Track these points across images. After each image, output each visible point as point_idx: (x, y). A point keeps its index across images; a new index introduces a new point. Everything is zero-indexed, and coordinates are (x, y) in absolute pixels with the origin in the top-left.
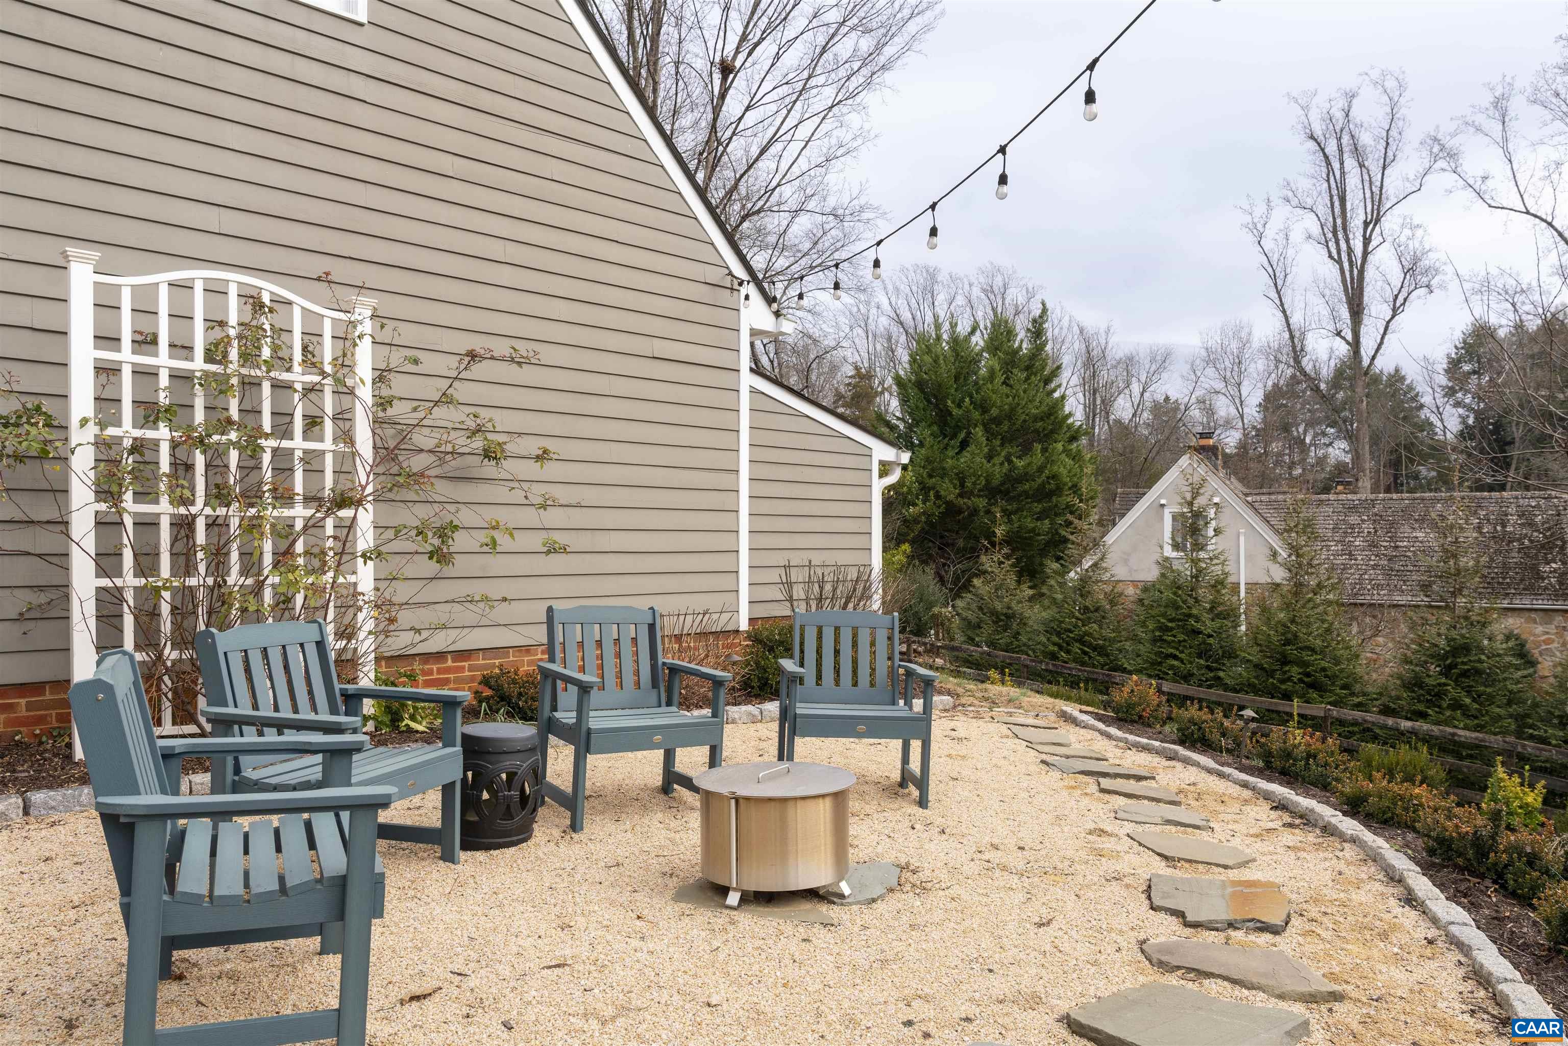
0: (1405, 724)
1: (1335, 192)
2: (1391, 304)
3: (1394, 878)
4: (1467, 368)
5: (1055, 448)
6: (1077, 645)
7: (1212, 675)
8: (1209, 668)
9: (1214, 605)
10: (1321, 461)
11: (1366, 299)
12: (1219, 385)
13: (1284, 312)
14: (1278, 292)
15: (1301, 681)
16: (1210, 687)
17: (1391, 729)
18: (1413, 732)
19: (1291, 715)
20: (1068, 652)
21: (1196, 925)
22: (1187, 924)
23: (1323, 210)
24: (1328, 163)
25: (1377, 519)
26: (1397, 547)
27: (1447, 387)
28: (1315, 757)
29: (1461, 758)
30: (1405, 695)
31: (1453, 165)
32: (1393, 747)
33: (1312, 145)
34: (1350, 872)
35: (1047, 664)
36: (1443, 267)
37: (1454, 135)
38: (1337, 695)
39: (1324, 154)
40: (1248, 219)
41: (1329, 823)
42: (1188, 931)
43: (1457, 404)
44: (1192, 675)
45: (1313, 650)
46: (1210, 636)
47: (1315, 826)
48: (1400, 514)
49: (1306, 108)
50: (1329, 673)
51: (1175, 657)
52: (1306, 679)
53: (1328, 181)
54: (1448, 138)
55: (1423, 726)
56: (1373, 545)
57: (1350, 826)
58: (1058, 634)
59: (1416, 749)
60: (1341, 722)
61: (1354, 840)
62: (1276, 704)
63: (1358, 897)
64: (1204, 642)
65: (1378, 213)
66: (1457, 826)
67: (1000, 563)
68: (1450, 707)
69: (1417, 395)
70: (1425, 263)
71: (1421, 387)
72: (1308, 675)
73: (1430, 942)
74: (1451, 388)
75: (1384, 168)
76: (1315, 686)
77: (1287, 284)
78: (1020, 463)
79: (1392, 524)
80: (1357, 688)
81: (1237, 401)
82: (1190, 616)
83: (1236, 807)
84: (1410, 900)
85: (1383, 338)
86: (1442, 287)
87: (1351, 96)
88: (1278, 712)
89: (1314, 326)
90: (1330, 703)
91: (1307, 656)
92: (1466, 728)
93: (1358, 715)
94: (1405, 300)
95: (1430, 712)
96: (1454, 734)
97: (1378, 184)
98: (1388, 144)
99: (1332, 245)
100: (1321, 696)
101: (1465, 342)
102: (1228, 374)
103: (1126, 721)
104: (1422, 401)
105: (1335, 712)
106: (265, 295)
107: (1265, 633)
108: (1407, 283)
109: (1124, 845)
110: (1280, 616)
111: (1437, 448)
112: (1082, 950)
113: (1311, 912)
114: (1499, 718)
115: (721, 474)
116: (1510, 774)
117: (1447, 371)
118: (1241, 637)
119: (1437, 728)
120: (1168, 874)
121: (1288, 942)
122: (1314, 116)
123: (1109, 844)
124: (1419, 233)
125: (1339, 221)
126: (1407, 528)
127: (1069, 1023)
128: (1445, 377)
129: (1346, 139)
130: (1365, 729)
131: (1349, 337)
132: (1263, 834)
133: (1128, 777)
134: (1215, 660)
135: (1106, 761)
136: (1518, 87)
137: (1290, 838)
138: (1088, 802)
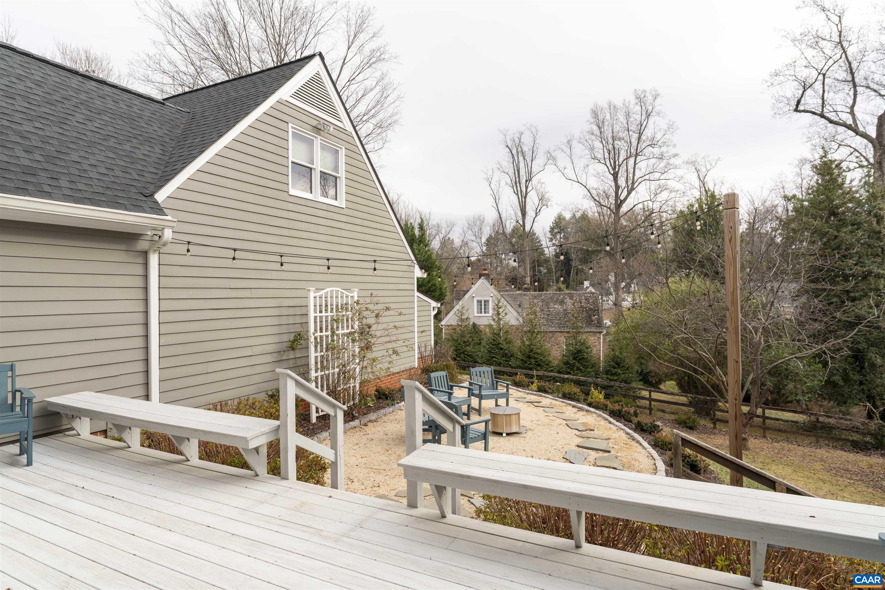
0: (566, 376)
1: (516, 168)
2: (535, 211)
3: (606, 419)
4: (556, 231)
5: (433, 275)
8: (506, 361)
9: (506, 339)
11: (527, 209)
12: (473, 238)
13: (499, 212)
14: (497, 205)
15: (535, 364)
16: (507, 367)
17: (561, 378)
18: (567, 379)
19: (533, 375)
20: (459, 357)
21: (581, 431)
22: (579, 431)
23: (511, 172)
24: (513, 157)
25: (543, 301)
26: (549, 311)
29: (583, 386)
30: (564, 367)
31: (555, 163)
33: (507, 150)
34: (597, 419)
36: (551, 199)
37: (554, 151)
38: (545, 368)
39: (512, 154)
40: (486, 176)
41: (587, 409)
43: (553, 244)
44: (501, 363)
45: (538, 354)
46: (506, 350)
47: (584, 410)
48: (550, 299)
49: (505, 135)
50: (543, 361)
51: (496, 358)
53: (513, 164)
55: (570, 377)
56: (542, 310)
57: (592, 410)
59: (571, 384)
60: (547, 377)
61: (594, 413)
62: (528, 372)
63: (601, 423)
64: (504, 352)
65: (530, 177)
68: (577, 370)
69: (540, 241)
70: (546, 196)
71: (542, 238)
72: (536, 362)
73: (618, 430)
74: (551, 239)
75: (532, 161)
76: (539, 365)
77: (500, 202)
79: (548, 302)
80: (551, 365)
81: (480, 244)
82: (499, 344)
83: (565, 408)
84: (610, 423)
85: (532, 224)
86: (551, 205)
87: (521, 134)
88: (529, 375)
89: (509, 218)
90: (543, 371)
91: (536, 356)
92: (581, 376)
93: (552, 374)
94: (540, 210)
95: (571, 372)
96: (579, 379)
97: (530, 167)
98: (533, 152)
99: (515, 188)
100: (541, 369)
101: (555, 221)
102: (477, 234)
103: (518, 386)
104: (542, 243)
105: (546, 373)
106: (339, 292)
107: (523, 349)
108: (540, 204)
109: (555, 418)
110: (527, 343)
111: (547, 261)
112: (568, 437)
113: (596, 427)
114: (590, 372)
115: (412, 321)
116: (595, 390)
117: (550, 232)
118: (515, 350)
119: (574, 377)
120: (568, 422)
121: (596, 432)
122: (508, 139)
123: (552, 418)
124: (543, 186)
125: (517, 179)
126: (552, 304)
127: (578, 446)
128: (549, 234)
129: (519, 149)
130: (554, 378)
131: (521, 223)
132: (575, 413)
133: (537, 402)
134: (508, 358)
135: (528, 398)
136: (575, 137)
137: (581, 413)
138: (536, 409)
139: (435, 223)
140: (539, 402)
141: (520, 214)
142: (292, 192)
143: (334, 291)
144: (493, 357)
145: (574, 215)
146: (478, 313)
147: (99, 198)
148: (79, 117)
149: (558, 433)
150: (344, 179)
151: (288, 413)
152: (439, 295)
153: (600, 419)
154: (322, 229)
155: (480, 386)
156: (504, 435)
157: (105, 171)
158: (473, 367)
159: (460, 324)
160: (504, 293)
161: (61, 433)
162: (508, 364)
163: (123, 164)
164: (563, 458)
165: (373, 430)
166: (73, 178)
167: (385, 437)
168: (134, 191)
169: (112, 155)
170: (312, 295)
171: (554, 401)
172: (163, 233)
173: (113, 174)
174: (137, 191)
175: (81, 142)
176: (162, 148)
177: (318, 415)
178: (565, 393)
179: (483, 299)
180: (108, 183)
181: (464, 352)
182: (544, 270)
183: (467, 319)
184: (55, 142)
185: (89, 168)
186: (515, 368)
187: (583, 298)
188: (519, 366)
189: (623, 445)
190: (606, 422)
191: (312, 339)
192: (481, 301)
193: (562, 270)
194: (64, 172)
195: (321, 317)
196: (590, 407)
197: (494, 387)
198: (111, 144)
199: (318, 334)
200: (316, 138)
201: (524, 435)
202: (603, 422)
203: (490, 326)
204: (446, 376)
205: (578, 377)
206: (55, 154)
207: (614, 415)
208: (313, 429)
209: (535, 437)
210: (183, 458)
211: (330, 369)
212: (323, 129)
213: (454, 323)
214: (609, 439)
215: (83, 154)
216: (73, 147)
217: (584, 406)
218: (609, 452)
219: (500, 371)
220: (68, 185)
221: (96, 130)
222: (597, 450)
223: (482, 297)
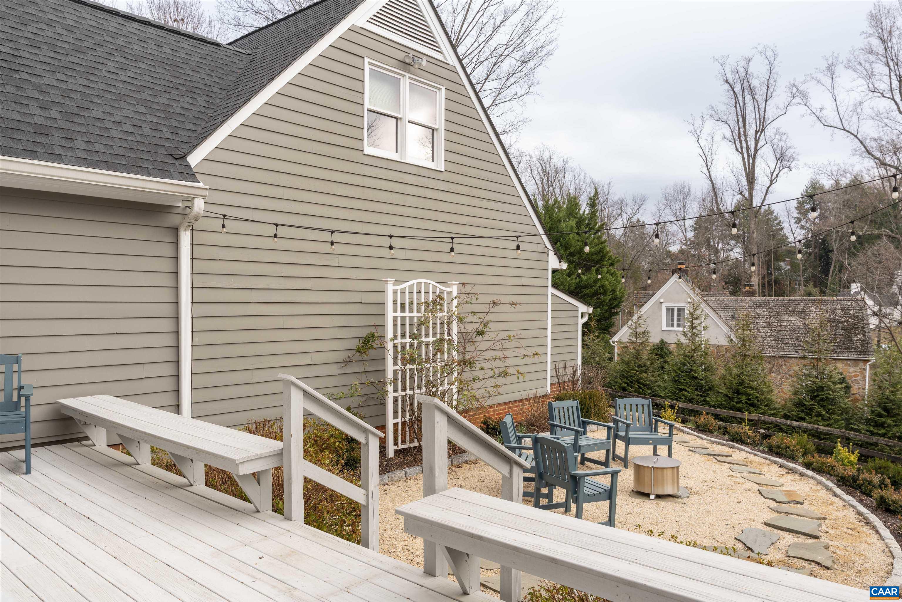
0: (796, 424)
1: (739, 113)
2: (770, 177)
3: (829, 489)
4: (808, 206)
6: (636, 383)
7: (703, 399)
8: (701, 396)
9: (702, 364)
10: (727, 259)
11: (756, 174)
12: (673, 219)
13: (711, 181)
14: (708, 170)
15: (746, 403)
16: (701, 405)
17: (789, 426)
18: (799, 427)
21: (780, 502)
22: (777, 502)
23: (732, 119)
24: (736, 97)
25: (771, 310)
26: (781, 326)
27: (797, 217)
28: (789, 448)
29: (821, 439)
30: (795, 409)
31: (805, 101)
32: (791, 434)
33: (727, 87)
34: (814, 487)
35: (621, 393)
36: (797, 156)
37: (804, 83)
38: (763, 409)
39: (734, 92)
40: (692, 128)
41: (802, 472)
42: (778, 504)
43: (802, 227)
44: (693, 399)
45: (752, 388)
46: (701, 380)
47: (796, 473)
48: (783, 308)
49: (723, 65)
50: (759, 399)
51: (686, 390)
52: (749, 402)
53: (736, 107)
54: (801, 84)
55: (803, 424)
56: (769, 325)
57: (810, 473)
58: (627, 378)
59: (801, 436)
60: (765, 423)
61: (812, 478)
62: (735, 413)
63: (819, 494)
64: (699, 383)
65: (763, 126)
66: (848, 473)
67: (594, 340)
68: (816, 415)
69: (780, 222)
70: (789, 153)
71: (783, 217)
72: (749, 400)
73: (844, 506)
74: (799, 218)
75: (766, 101)
76: (753, 405)
77: (713, 165)
78: (584, 278)
79: (779, 313)
80: (773, 405)
81: (683, 228)
82: (692, 370)
83: (766, 467)
84: (835, 495)
85: (765, 197)
86: (796, 167)
87: (749, 60)
88: (735, 418)
89: (727, 189)
90: (759, 413)
91: (748, 391)
92: (823, 425)
93: (773, 419)
94: (777, 175)
95: (807, 418)
96: (818, 428)
97: (763, 110)
98: (768, 87)
99: (737, 143)
100: (756, 410)
101: (807, 191)
102: (678, 213)
103: (702, 431)
104: (783, 225)
105: (762, 418)
106: (431, 285)
107: (728, 379)
108: (778, 166)
109: (743, 480)
110: (735, 371)
111: (791, 253)
112: (755, 509)
113: (809, 499)
114: (838, 421)
115: (542, 331)
116: (843, 447)
117: (797, 208)
118: (716, 379)
119: (809, 426)
120: (763, 489)
121: (806, 506)
122: (728, 69)
123: (738, 480)
124: (784, 137)
125: (742, 130)
126: (786, 316)
127: (766, 524)
128: (795, 211)
129: (746, 84)
130: (777, 426)
131: (747, 195)
132: (781, 476)
133: (723, 456)
134: (704, 392)
135: (711, 449)
136: (840, 59)
137: (790, 477)
138: (718, 466)
139: (616, 198)
140: (727, 456)
141: (744, 182)
142: (368, 150)
143: (423, 284)
144: (680, 390)
145: (837, 182)
146: (667, 327)
147: (118, 162)
148: (111, 66)
149: (740, 502)
150: (443, 131)
151: (293, 432)
152: (610, 300)
153: (819, 487)
154: (410, 201)
155: (628, 425)
156: (652, 497)
157: (131, 129)
158: (621, 397)
159: (634, 339)
160: (710, 298)
161: (78, 441)
162: (704, 401)
163: (155, 119)
164: (736, 538)
165: (467, 474)
166: (91, 138)
167: (479, 484)
168: (162, 152)
169: (143, 110)
170: (390, 288)
171: (752, 456)
172: (193, 204)
173: (141, 133)
174: (166, 153)
175: (108, 96)
176: (207, 99)
177: (396, 448)
178: (771, 446)
179: (676, 306)
180: (133, 142)
181: (638, 380)
182: (784, 266)
183: (644, 333)
184: (77, 96)
185: (112, 126)
186: (714, 407)
187: (839, 307)
188: (722, 404)
189: (845, 530)
190: (828, 492)
191: (390, 346)
192: (673, 309)
193: (815, 267)
194: (81, 130)
195: (403, 318)
196: (807, 469)
197: (653, 427)
198: (145, 96)
199: (399, 340)
200: (404, 76)
201: (684, 500)
202: (823, 493)
203: (679, 345)
204: (577, 407)
205: (815, 426)
206: (75, 110)
207: (844, 484)
208: (386, 465)
209: (700, 505)
210: (184, 481)
211: (416, 388)
212: (412, 64)
213: (626, 339)
214: (825, 518)
215: (108, 109)
216: (98, 102)
217: (798, 467)
218: (817, 538)
219: (691, 411)
220: (84, 146)
221: (129, 80)
222: (796, 532)
223: (674, 303)
